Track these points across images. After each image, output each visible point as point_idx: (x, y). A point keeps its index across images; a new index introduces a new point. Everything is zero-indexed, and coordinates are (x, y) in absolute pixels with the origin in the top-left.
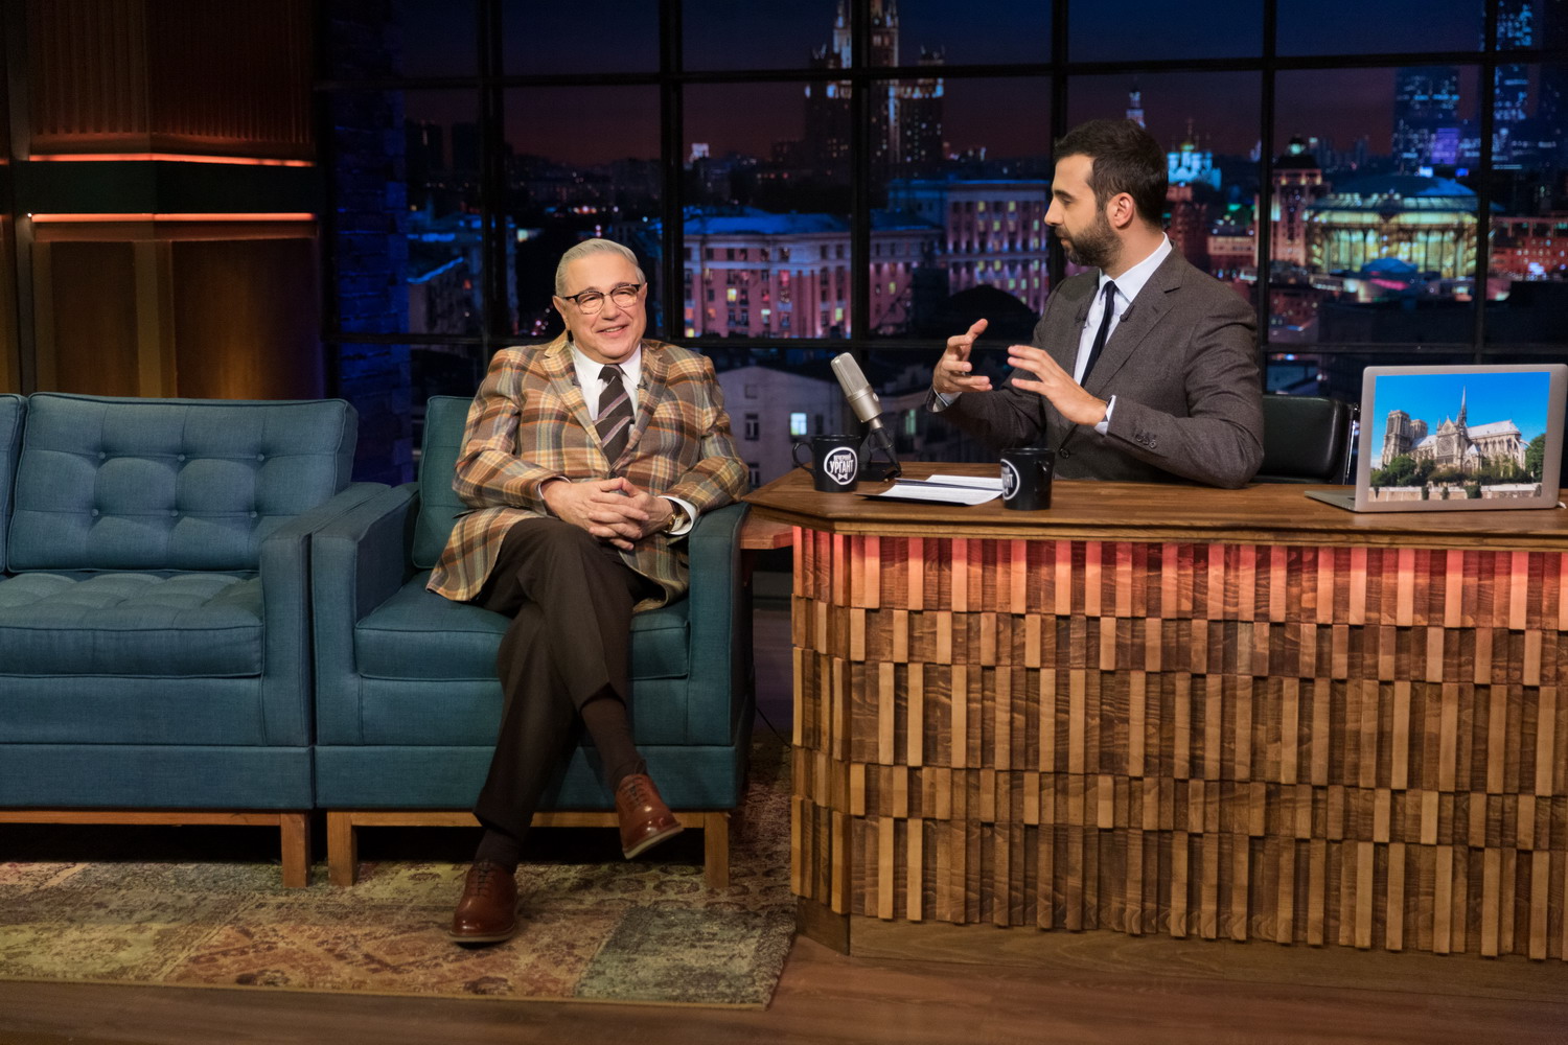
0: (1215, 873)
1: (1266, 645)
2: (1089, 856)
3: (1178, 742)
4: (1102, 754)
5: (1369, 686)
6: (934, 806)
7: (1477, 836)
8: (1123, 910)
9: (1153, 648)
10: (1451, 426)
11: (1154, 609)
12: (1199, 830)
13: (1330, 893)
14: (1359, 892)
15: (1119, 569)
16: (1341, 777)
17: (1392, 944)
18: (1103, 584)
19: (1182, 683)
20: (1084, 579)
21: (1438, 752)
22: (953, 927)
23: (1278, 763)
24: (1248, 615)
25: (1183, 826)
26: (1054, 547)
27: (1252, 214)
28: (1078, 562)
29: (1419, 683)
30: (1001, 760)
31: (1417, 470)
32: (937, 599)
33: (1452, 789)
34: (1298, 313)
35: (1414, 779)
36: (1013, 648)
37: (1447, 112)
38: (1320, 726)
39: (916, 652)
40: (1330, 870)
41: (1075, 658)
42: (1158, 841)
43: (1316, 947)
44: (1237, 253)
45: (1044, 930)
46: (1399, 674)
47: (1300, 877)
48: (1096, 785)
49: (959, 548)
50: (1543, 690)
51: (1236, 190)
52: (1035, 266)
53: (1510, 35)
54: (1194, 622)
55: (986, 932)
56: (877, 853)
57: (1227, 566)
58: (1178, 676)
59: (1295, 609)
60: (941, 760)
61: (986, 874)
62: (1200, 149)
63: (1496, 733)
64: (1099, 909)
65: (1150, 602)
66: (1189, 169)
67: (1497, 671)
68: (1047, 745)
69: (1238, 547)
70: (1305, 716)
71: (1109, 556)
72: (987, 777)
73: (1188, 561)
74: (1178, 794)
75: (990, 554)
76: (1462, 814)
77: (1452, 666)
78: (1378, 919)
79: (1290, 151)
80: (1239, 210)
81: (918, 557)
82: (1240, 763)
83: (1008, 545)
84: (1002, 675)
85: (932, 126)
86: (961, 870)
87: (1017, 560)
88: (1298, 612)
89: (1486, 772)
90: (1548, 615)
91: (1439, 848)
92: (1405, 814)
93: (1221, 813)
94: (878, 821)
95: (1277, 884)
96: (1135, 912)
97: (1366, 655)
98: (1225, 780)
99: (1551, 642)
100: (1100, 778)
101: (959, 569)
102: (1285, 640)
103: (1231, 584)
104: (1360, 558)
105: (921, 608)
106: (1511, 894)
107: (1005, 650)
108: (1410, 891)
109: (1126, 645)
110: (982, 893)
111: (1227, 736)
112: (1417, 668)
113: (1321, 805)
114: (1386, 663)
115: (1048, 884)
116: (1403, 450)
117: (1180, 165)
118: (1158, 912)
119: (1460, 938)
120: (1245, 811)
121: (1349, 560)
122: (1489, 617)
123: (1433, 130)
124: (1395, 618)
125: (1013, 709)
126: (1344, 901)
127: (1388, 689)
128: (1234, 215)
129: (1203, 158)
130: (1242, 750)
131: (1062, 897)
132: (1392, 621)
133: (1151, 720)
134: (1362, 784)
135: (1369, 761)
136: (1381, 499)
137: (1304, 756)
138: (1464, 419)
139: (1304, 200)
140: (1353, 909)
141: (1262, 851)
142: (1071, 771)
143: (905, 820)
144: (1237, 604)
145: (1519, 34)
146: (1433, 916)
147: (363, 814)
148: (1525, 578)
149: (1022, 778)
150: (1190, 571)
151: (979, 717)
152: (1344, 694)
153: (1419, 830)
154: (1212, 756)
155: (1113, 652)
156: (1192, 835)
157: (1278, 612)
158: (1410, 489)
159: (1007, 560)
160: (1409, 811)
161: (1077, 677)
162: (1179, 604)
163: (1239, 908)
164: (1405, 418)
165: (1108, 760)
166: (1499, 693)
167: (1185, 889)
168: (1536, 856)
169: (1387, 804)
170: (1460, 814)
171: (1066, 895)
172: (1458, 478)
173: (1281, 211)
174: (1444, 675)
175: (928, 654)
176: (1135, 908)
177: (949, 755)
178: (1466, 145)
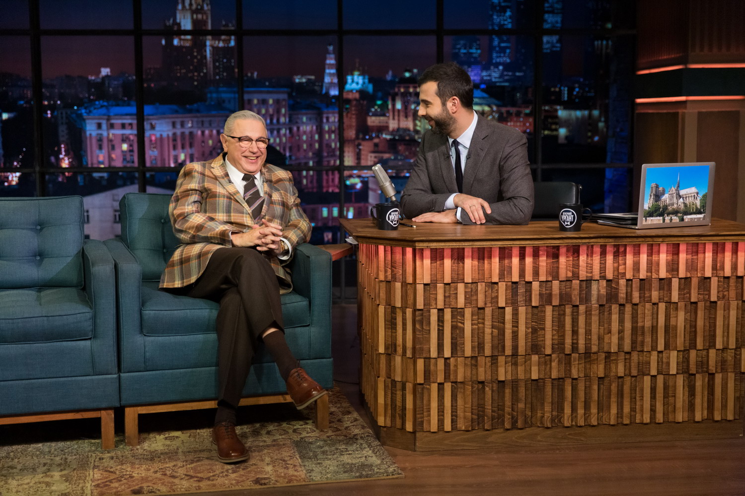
0: (584, 395)
1: (605, 290)
2: (527, 393)
3: (567, 337)
4: (532, 345)
5: (648, 306)
6: (457, 376)
7: (693, 370)
8: (543, 417)
9: (556, 295)
10: (674, 189)
11: (556, 276)
12: (576, 377)
13: (633, 400)
14: (645, 399)
15: (541, 259)
16: (636, 347)
17: (659, 420)
18: (533, 266)
19: (568, 310)
20: (525, 265)
21: (676, 333)
22: (464, 432)
23: (610, 344)
24: (597, 277)
25: (568, 376)
26: (511, 250)
27: (388, 105)
28: (522, 257)
29: (669, 303)
30: (488, 351)
31: (661, 210)
32: (458, 277)
33: (683, 349)
34: (410, 153)
35: (667, 346)
36: (492, 298)
37: (475, 58)
38: (628, 325)
39: (447, 303)
40: (633, 389)
41: (520, 301)
42: (559, 383)
43: (626, 425)
44: (382, 124)
45: (508, 430)
46: (661, 299)
47: (620, 394)
48: (530, 359)
49: (468, 253)
50: (719, 302)
51: (380, 94)
52: (283, 131)
53: (502, 22)
54: (574, 281)
55: (482, 433)
56: (429, 401)
57: (587, 255)
58: (567, 306)
59: (616, 273)
60: (459, 354)
61: (481, 406)
62: (362, 74)
63: (700, 323)
64: (532, 418)
65: (554, 273)
66: (357, 83)
67: (700, 296)
68: (508, 343)
69: (592, 246)
70: (621, 321)
71: (536, 254)
72: (481, 360)
73: (570, 254)
74: (567, 361)
75: (482, 255)
76: (686, 360)
77: (681, 295)
78: (653, 411)
79: (405, 76)
80: (382, 104)
81: (448, 258)
82: (594, 345)
83: (490, 249)
84: (488, 311)
85: (229, 61)
86: (469, 405)
87: (494, 257)
88: (619, 275)
89: (696, 341)
90: (720, 270)
91: (677, 376)
92: (662, 362)
93: (585, 368)
94: (430, 385)
95: (610, 398)
96: (549, 417)
97: (646, 292)
98: (588, 353)
99: (721, 282)
100: (533, 356)
101: (468, 262)
102: (612, 287)
103: (589, 264)
104: (644, 249)
105: (450, 282)
106: (706, 393)
107: (489, 299)
108: (666, 396)
109: (543, 294)
110: (478, 415)
111: (588, 332)
112: (667, 297)
113: (628, 361)
114: (655, 295)
115: (509, 408)
116: (656, 201)
117: (353, 81)
118: (558, 416)
119: (686, 414)
120: (595, 366)
121: (640, 250)
122: (696, 272)
123: (469, 67)
124: (658, 275)
125: (493, 327)
126: (638, 403)
127: (655, 307)
128: (379, 106)
129: (364, 79)
130: (594, 338)
131: (515, 413)
132: (657, 276)
133: (554, 328)
134: (645, 350)
135: (648, 339)
136: (647, 223)
137: (621, 339)
138: (679, 186)
139: (412, 99)
140: (642, 406)
141: (603, 384)
142: (520, 354)
143: (442, 384)
144: (592, 273)
145: (506, 23)
146: (675, 406)
147: (144, 407)
148: (711, 254)
149: (497, 359)
150: (571, 259)
151: (477, 332)
152: (637, 310)
153: (669, 369)
154: (582, 342)
155: (538, 297)
156: (573, 379)
157: (610, 275)
158: (658, 218)
159: (490, 257)
160: (664, 360)
161: (522, 310)
162: (567, 274)
163: (594, 410)
164: (657, 187)
165: (535, 348)
166: (701, 305)
167: (570, 405)
168: (716, 375)
169: (656, 358)
170: (685, 360)
171: (517, 412)
172: (675, 212)
173: (402, 104)
174: (679, 299)
175: (453, 303)
176: (549, 415)
177: (464, 351)
178: (484, 74)
